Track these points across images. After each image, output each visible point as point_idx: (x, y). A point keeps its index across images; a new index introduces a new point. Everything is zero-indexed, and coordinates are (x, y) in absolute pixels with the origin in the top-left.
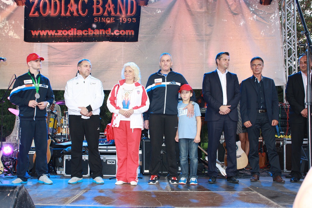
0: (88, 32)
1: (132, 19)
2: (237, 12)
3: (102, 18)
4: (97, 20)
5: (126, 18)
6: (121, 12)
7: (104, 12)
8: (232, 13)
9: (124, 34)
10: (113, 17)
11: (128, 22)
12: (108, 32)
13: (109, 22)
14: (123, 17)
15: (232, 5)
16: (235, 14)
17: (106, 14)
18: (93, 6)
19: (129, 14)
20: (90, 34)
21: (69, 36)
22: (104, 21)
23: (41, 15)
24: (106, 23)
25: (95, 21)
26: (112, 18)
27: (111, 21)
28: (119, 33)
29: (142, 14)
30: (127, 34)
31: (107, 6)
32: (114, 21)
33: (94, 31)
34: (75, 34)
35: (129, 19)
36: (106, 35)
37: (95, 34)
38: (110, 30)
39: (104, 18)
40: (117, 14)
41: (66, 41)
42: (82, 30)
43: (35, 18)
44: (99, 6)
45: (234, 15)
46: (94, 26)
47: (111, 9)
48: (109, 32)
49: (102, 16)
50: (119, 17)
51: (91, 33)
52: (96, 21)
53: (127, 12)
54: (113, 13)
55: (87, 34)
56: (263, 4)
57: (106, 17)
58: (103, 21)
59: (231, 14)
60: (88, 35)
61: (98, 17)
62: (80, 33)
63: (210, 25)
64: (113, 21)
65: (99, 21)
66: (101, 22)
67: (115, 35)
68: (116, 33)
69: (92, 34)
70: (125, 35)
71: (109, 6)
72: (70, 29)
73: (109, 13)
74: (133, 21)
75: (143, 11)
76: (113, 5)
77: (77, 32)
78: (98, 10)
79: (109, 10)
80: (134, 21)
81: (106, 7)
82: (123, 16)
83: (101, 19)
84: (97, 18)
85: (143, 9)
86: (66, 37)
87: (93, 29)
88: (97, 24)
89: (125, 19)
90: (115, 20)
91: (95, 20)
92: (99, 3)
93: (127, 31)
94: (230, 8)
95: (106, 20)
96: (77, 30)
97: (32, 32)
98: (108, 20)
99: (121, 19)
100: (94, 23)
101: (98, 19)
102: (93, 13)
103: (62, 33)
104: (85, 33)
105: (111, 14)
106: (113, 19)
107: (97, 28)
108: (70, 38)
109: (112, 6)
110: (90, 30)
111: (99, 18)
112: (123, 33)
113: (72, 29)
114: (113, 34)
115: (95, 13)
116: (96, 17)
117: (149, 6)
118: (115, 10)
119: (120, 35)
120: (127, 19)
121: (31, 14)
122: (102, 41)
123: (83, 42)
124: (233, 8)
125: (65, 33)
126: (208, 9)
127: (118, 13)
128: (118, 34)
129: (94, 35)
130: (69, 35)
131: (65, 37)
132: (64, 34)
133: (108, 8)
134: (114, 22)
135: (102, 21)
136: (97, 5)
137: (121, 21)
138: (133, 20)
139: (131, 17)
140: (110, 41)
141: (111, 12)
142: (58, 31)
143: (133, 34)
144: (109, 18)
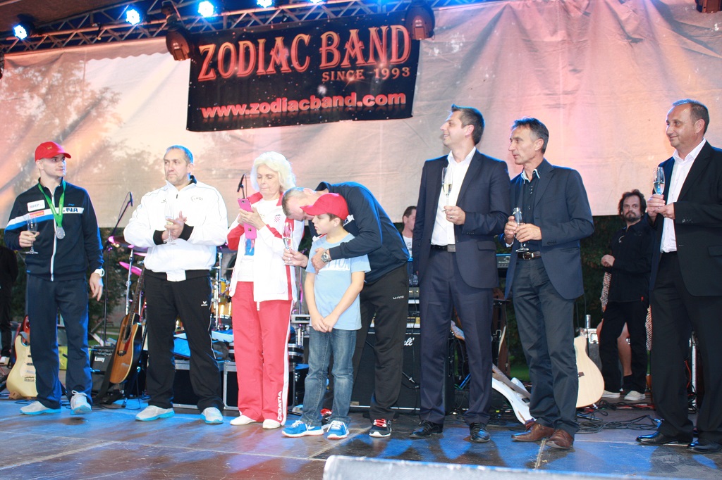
0: (309, 104)
1: (400, 69)
2: (640, 35)
3: (339, 73)
4: (328, 77)
5: (387, 67)
6: (376, 56)
7: (342, 60)
8: (628, 37)
9: (384, 103)
10: (361, 68)
11: (391, 76)
12: (350, 101)
13: (351, 79)
14: (382, 68)
15: (628, 19)
16: (636, 41)
17: (346, 63)
18: (321, 49)
19: (394, 59)
20: (313, 107)
21: (273, 115)
22: (343, 78)
23: (220, 75)
24: (346, 81)
25: (323, 80)
26: (358, 71)
27: (356, 76)
28: (374, 101)
29: (422, 58)
30: (391, 103)
31: (348, 46)
32: (362, 77)
33: (323, 100)
34: (285, 110)
35: (396, 71)
36: (345, 106)
37: (324, 106)
38: (354, 96)
39: (343, 72)
40: (369, 62)
41: (266, 125)
42: (299, 100)
43: (209, 83)
44: (333, 48)
45: (633, 44)
46: (322, 90)
47: (357, 52)
48: (353, 101)
49: (338, 68)
50: (372, 68)
51: (315, 105)
52: (326, 79)
53: (389, 57)
54: (360, 61)
55: (307, 107)
56: (704, 10)
57: (346, 70)
58: (340, 78)
59: (624, 42)
60: (309, 110)
61: (329, 70)
62: (294, 107)
63: (575, 71)
64: (360, 76)
65: (332, 79)
66: (335, 82)
67: (364, 106)
68: (369, 101)
69: (318, 107)
70: (387, 105)
71: (353, 46)
72: (274, 100)
73: (353, 60)
74: (403, 74)
75: (425, 50)
76: (360, 44)
77: (288, 105)
78: (330, 57)
79: (352, 54)
80: (406, 74)
81: (346, 49)
82: (382, 65)
83: (336, 74)
84: (327, 73)
85: (424, 47)
86: (266, 116)
87: (320, 97)
88: (327, 85)
89: (385, 72)
90: (364, 74)
91: (323, 78)
92: (333, 42)
93: (391, 97)
94: (622, 28)
95: (345, 75)
96: (288, 102)
97: (204, 110)
98: (351, 74)
99: (377, 71)
100: (321, 83)
101: (330, 75)
102: (320, 63)
103: (258, 109)
104: (305, 105)
105: (357, 63)
106: (360, 72)
107: (328, 94)
108: (276, 118)
109: (358, 45)
110: (313, 98)
111: (333, 73)
112: (381, 100)
113: (279, 100)
114: (360, 104)
115: (324, 64)
116: (326, 70)
117: (437, 39)
118: (365, 54)
119: (376, 105)
120: (391, 71)
121: (202, 76)
122: (338, 121)
123: (300, 124)
124: (629, 28)
125: (265, 108)
126: (569, 35)
127: (371, 60)
128: (372, 104)
129: (321, 108)
130: (272, 113)
131: (264, 117)
132: (262, 110)
133: (351, 51)
134: (362, 80)
135: (338, 79)
136: (329, 45)
137: (377, 77)
138: (403, 72)
139: (399, 66)
140: (354, 120)
141: (356, 59)
142: (252, 105)
143: (404, 101)
144: (352, 72)
